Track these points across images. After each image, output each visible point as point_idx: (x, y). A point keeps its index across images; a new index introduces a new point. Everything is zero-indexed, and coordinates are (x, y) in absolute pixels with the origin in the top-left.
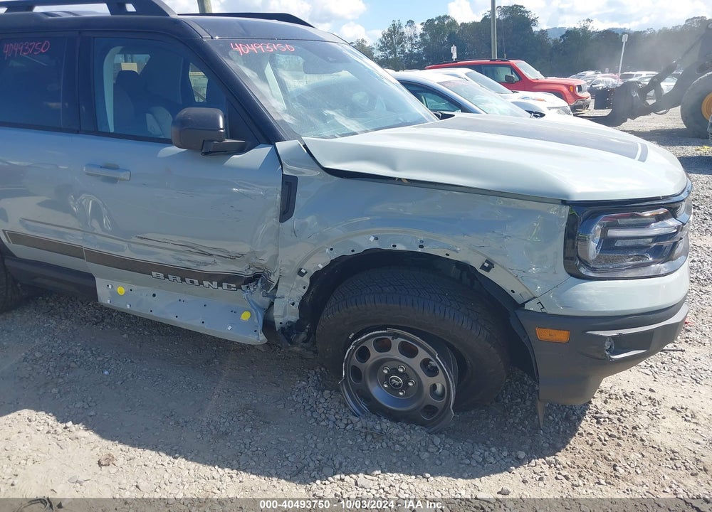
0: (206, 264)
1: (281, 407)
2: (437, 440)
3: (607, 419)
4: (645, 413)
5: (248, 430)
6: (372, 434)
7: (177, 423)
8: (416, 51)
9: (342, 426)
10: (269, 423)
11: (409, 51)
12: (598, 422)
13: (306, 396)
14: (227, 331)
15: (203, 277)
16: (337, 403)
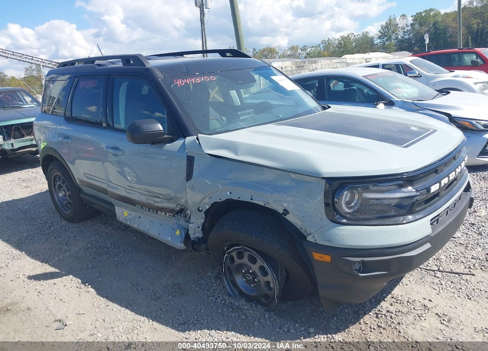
0: (158, 202)
1: (194, 286)
2: (267, 315)
3: (383, 316)
4: (414, 315)
5: (170, 297)
6: (232, 308)
7: (137, 289)
8: (407, 37)
9: (219, 301)
10: (183, 295)
11: (402, 37)
12: (377, 317)
13: (209, 281)
14: (168, 239)
15: (158, 209)
16: (221, 288)
